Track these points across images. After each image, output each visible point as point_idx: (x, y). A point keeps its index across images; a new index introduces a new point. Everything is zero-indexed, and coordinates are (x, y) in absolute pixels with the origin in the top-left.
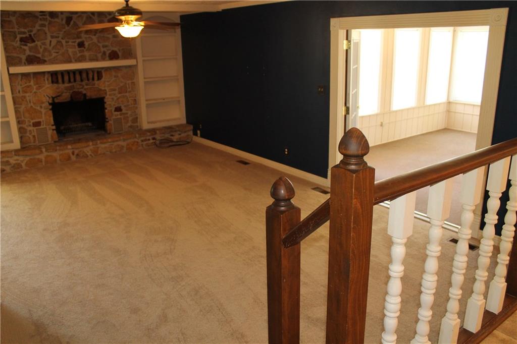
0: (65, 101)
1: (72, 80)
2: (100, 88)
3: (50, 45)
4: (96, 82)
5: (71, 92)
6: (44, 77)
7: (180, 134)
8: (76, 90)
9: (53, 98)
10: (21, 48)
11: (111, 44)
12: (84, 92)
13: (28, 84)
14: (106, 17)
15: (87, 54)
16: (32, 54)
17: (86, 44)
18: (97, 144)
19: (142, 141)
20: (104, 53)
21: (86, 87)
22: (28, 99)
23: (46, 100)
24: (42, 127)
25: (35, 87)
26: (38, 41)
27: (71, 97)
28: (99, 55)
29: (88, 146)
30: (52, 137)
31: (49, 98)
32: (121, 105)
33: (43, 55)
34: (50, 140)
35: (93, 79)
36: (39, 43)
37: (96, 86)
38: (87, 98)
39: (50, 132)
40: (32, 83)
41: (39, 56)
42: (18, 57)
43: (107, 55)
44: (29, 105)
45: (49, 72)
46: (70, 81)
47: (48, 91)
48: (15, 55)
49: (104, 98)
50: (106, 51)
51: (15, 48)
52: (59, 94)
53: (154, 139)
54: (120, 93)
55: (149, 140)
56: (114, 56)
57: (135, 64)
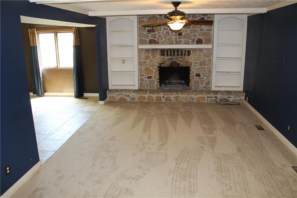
0: (167, 66)
1: (172, 54)
2: (188, 61)
3: (163, 34)
4: (186, 57)
5: (171, 61)
6: (157, 52)
7: (235, 97)
8: (174, 61)
9: (160, 64)
10: (147, 35)
11: (199, 34)
12: (178, 62)
13: (148, 55)
14: (197, 18)
15: (183, 40)
16: (152, 38)
17: (183, 34)
18: (178, 94)
19: (208, 97)
20: (194, 40)
21: (180, 59)
22: (147, 63)
23: (157, 65)
24: (152, 79)
25: (151, 57)
26: (156, 31)
27: (170, 64)
28: (190, 41)
29: (173, 94)
30: (157, 85)
31: (158, 63)
32: (200, 73)
33: (158, 40)
34: (155, 87)
35: (185, 55)
36: (156, 33)
37: (186, 59)
38: (180, 66)
39: (156, 83)
40: (150, 55)
41: (156, 39)
42: (145, 40)
43: (195, 41)
44: (147, 67)
45: (160, 49)
46: (171, 55)
47: (158, 59)
48: (144, 39)
49: (190, 67)
50: (195, 38)
51: (144, 35)
52: (163, 62)
53: (216, 97)
54: (200, 65)
55: (213, 97)
56: (199, 42)
57: (212, 47)
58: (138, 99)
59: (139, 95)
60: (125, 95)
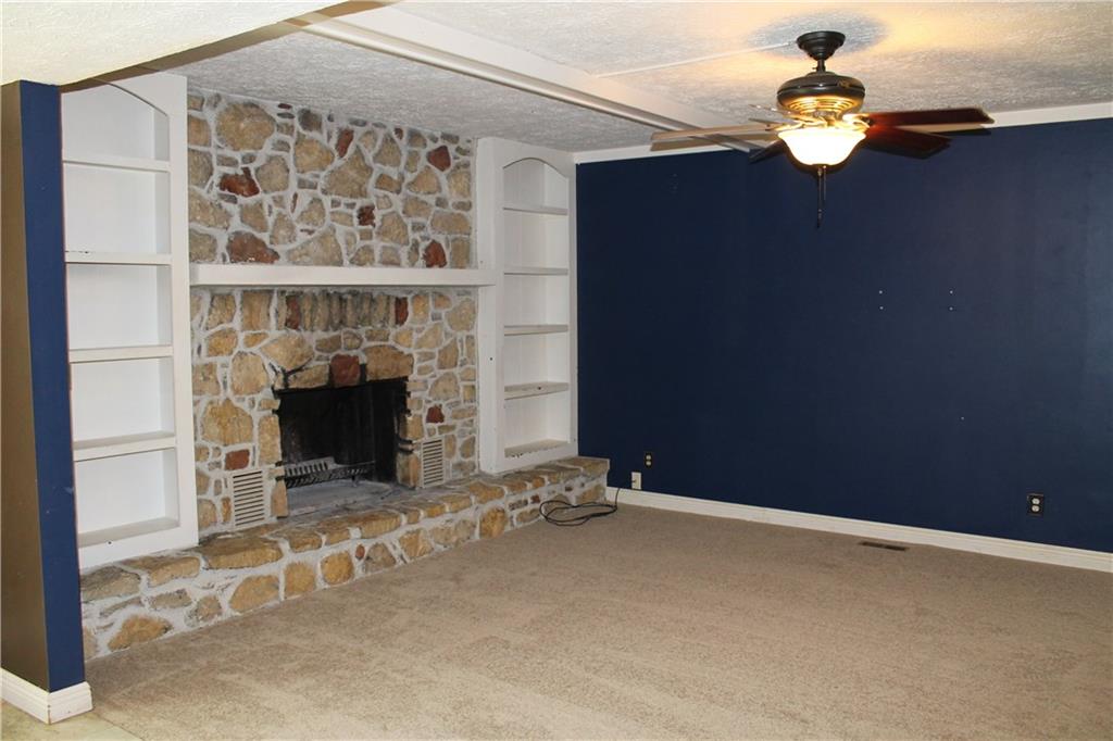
0: (317, 385)
1: (337, 320)
2: (400, 348)
3: (294, 207)
4: (392, 331)
5: (331, 356)
6: (269, 307)
7: (583, 486)
8: (342, 352)
9: (286, 374)
10: (220, 206)
11: (433, 220)
12: (363, 359)
13: (226, 326)
14: (425, 145)
15: (377, 244)
16: (247, 229)
17: (378, 214)
18: (417, 521)
19: (513, 507)
20: (416, 246)
21: (367, 344)
22: (220, 373)
23: (269, 381)
24: (249, 469)
25: (241, 337)
26: (265, 191)
27: (331, 374)
28: (404, 252)
29: (398, 526)
30: (274, 501)
31: (277, 373)
32: (441, 402)
33: (273, 238)
34: (268, 512)
35: (385, 321)
36: (265, 198)
37: (391, 342)
38: (369, 378)
39: (269, 486)
40: (237, 323)
41: (265, 237)
42: (210, 236)
43: (422, 252)
44: (222, 397)
45: (283, 289)
46: (329, 324)
47: (273, 349)
48: (200, 228)
49: (406, 378)
50: (419, 240)
51: (203, 207)
52: (300, 364)
53: (536, 499)
54: (442, 366)
55: (526, 503)
56: (435, 257)
58: (233, 602)
59: (240, 576)
60: (157, 601)
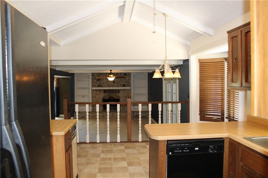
0: (107, 99)
1: (110, 92)
2: (119, 96)
3: (105, 82)
4: (118, 94)
5: (109, 96)
7: (143, 114)
8: (111, 96)
9: (104, 98)
11: (124, 82)
12: (113, 96)
13: (97, 93)
14: (123, 74)
15: (115, 85)
16: (99, 84)
17: (116, 82)
18: (113, 113)
20: (121, 85)
21: (114, 95)
22: (96, 97)
23: (101, 98)
25: (99, 94)
27: (109, 98)
28: (119, 85)
29: (111, 113)
30: (102, 109)
33: (102, 85)
35: (117, 93)
36: (102, 81)
37: (117, 95)
38: (114, 98)
40: (98, 93)
41: (101, 85)
43: (122, 85)
44: (97, 99)
45: (103, 90)
46: (109, 93)
47: (102, 95)
48: (95, 84)
49: (120, 99)
51: (95, 82)
53: (133, 114)
54: (125, 98)
56: (124, 86)
57: (130, 88)
59: (92, 115)
60: (84, 115)
